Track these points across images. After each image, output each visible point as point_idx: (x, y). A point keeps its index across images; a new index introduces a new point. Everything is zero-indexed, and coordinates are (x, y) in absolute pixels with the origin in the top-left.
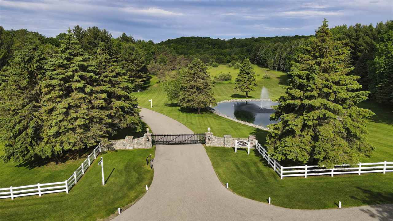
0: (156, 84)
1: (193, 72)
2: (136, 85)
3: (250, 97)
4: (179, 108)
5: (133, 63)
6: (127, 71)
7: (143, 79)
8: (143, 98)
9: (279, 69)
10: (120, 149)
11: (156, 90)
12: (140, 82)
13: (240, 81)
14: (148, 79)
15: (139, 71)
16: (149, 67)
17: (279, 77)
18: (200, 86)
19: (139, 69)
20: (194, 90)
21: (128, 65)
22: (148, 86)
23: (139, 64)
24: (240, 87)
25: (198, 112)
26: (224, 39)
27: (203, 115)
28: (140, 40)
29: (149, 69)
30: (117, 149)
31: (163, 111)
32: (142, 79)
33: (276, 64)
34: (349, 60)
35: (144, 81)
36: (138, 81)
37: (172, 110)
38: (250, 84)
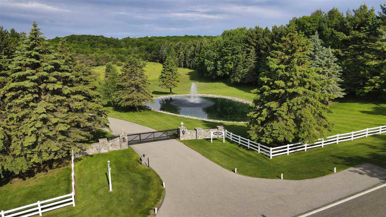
3: (173, 93)
9: (185, 67)
10: (93, 153)
13: (164, 78)
17: (188, 73)
18: (139, 84)
20: (133, 89)
24: (165, 85)
25: (136, 110)
26: (118, 38)
30: (91, 154)
33: (182, 62)
34: (255, 57)
38: (174, 81)
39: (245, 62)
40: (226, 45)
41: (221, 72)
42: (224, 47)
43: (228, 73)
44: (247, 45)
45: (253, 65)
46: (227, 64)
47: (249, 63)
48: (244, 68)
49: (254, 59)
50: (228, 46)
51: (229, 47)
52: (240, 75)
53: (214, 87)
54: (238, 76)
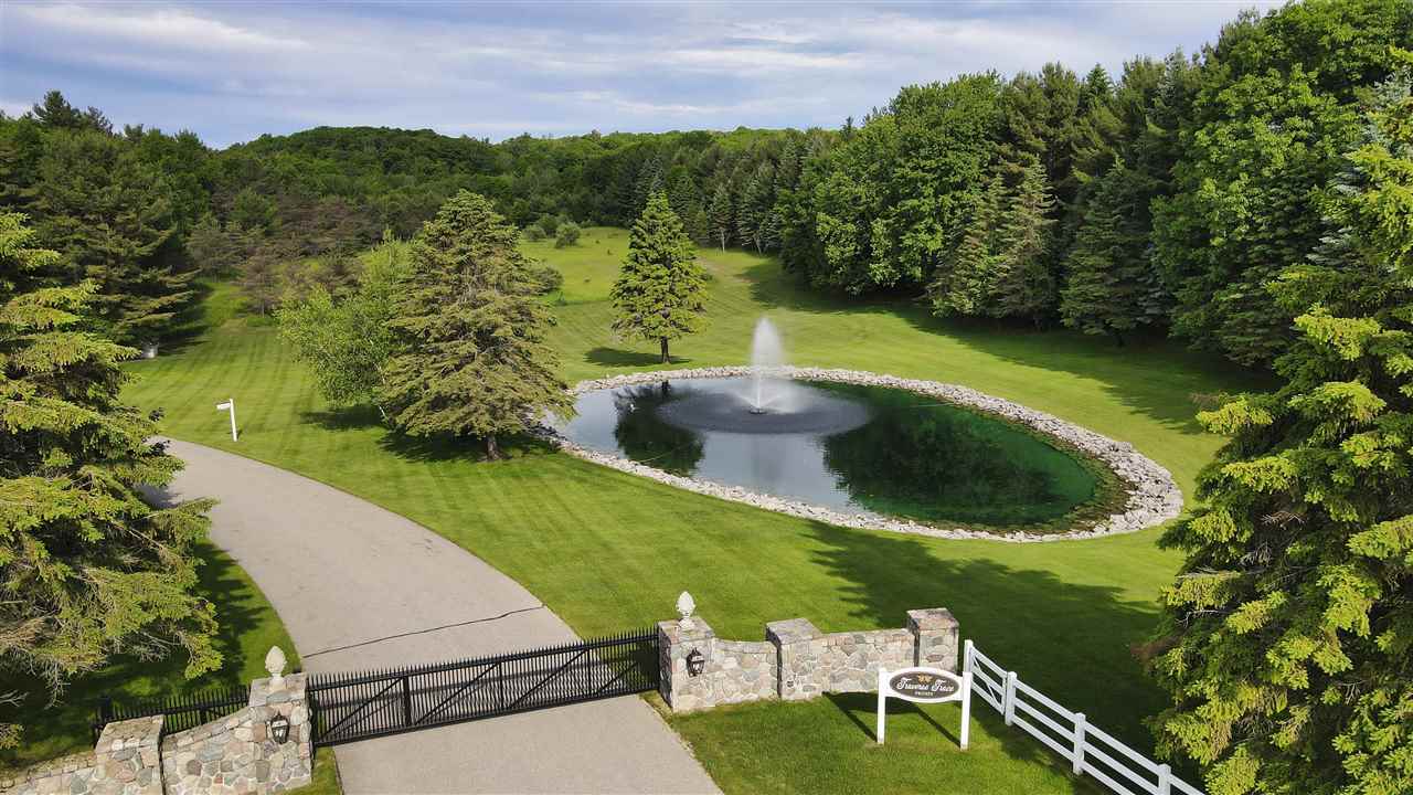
0: (234, 318)
1: (450, 258)
2: (135, 326)
3: (675, 361)
4: (377, 433)
5: (111, 225)
6: (83, 261)
7: (173, 298)
8: (179, 385)
9: (733, 244)
11: (233, 348)
12: (156, 311)
13: (636, 293)
14: (195, 299)
15: (146, 263)
16: (193, 245)
17: (743, 272)
18: (495, 327)
19: (145, 251)
20: (465, 347)
21: (88, 234)
22: (199, 331)
23: (143, 227)
24: (639, 322)
25: (487, 452)
26: (487, 140)
27: (515, 465)
28: (140, 128)
29: (196, 254)
31: (300, 459)
32: (165, 300)
33: (721, 225)
34: (1045, 200)
35: (174, 307)
36: (146, 310)
37: (346, 448)
38: (680, 305)
39: (1000, 222)
40: (911, 148)
41: (886, 267)
42: (902, 161)
43: (918, 272)
44: (1005, 148)
45: (1034, 239)
46: (916, 231)
47: (1018, 228)
48: (992, 253)
49: (1042, 211)
50: (923, 152)
51: (927, 158)
52: (972, 282)
53: (856, 335)
54: (964, 287)
